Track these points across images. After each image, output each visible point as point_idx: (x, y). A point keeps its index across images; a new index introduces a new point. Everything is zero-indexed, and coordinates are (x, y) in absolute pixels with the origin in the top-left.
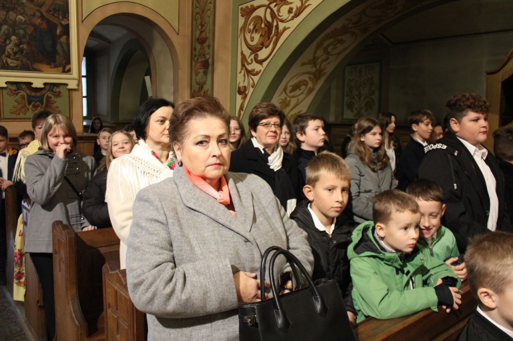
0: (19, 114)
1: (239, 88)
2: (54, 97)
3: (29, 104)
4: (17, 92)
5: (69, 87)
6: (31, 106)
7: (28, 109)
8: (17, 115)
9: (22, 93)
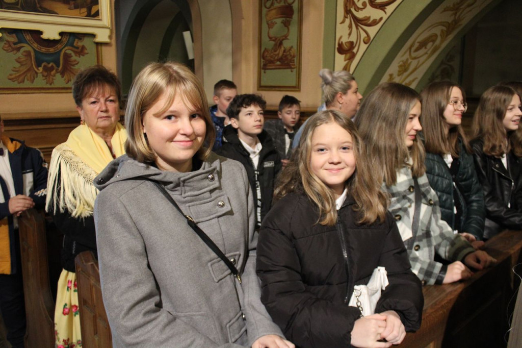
0: (23, 81)
1: (340, 45)
2: (76, 56)
3: (38, 65)
4: (19, 45)
5: (98, 39)
6: (41, 69)
7: (37, 73)
8: (19, 83)
9: (27, 48)
